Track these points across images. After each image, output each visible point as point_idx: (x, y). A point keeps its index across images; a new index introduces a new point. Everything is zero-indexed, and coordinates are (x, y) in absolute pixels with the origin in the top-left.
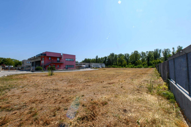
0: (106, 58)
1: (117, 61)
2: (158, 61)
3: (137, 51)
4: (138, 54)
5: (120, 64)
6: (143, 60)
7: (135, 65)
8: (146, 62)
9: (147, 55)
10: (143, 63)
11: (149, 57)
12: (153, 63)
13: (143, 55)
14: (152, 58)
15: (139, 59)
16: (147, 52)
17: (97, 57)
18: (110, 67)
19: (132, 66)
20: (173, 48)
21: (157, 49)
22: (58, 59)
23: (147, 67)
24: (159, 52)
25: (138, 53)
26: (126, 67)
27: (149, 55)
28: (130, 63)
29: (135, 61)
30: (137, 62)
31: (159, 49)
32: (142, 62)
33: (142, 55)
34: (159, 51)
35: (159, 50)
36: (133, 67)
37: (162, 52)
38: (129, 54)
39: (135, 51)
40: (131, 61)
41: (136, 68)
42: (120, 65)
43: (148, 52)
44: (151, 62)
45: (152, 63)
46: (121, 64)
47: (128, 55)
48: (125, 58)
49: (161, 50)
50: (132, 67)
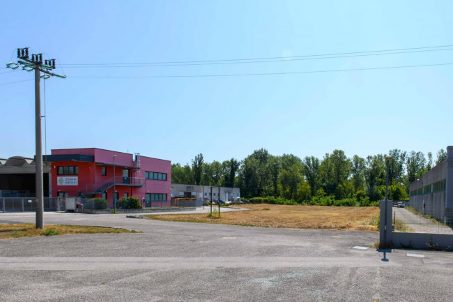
0: (233, 165)
1: (279, 181)
2: (394, 187)
3: (341, 152)
4: (344, 163)
5: (288, 190)
6: (357, 182)
7: (337, 198)
8: (366, 188)
9: (368, 166)
10: (358, 192)
11: (373, 172)
12: (383, 194)
13: (357, 166)
14: (382, 176)
15: (346, 178)
16: (369, 158)
17: (200, 158)
18: (259, 202)
19: (330, 201)
20: (430, 155)
21: (396, 151)
22: (125, 174)
23: (367, 206)
24: (400, 160)
25: (345, 157)
26: (313, 204)
27: (374, 169)
28: (321, 191)
29: (335, 185)
30: (340, 188)
31: (401, 152)
32: (353, 190)
33: (354, 166)
34: (401, 156)
35: (400, 154)
36: (332, 202)
37: (406, 161)
38: (317, 160)
39: (336, 152)
40: (324, 184)
41: (338, 205)
42: (288, 196)
43: (371, 157)
44: (378, 189)
45: (380, 192)
46: (291, 191)
47: (316, 162)
48: (306, 171)
49: (404, 155)
50: (329, 205)
